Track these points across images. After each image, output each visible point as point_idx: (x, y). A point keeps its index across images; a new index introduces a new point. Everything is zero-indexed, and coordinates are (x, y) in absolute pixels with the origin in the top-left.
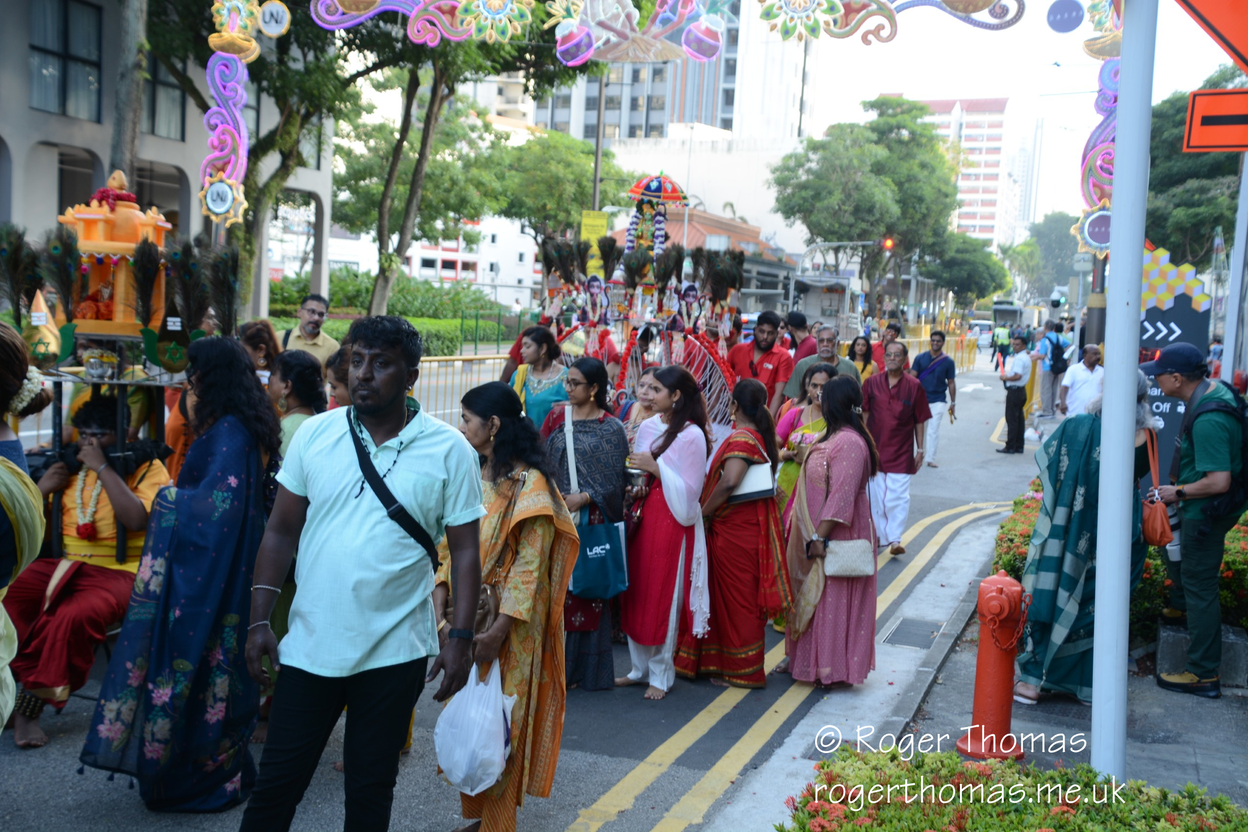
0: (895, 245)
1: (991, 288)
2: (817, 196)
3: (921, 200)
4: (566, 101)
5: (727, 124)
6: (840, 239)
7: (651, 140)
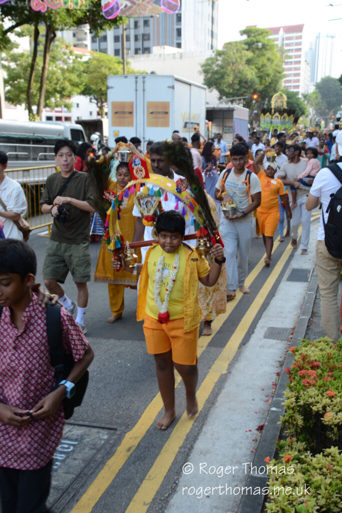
0: (258, 98)
1: (300, 114)
2: (222, 77)
3: (268, 75)
4: (105, 39)
5: (179, 45)
6: (233, 97)
7: (145, 55)
